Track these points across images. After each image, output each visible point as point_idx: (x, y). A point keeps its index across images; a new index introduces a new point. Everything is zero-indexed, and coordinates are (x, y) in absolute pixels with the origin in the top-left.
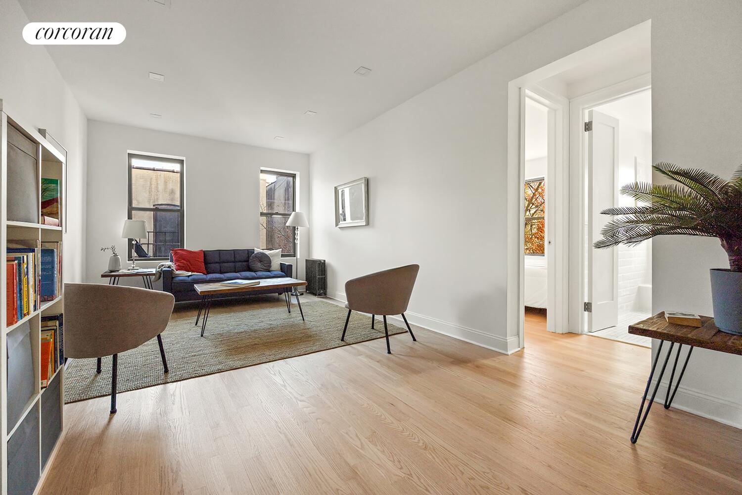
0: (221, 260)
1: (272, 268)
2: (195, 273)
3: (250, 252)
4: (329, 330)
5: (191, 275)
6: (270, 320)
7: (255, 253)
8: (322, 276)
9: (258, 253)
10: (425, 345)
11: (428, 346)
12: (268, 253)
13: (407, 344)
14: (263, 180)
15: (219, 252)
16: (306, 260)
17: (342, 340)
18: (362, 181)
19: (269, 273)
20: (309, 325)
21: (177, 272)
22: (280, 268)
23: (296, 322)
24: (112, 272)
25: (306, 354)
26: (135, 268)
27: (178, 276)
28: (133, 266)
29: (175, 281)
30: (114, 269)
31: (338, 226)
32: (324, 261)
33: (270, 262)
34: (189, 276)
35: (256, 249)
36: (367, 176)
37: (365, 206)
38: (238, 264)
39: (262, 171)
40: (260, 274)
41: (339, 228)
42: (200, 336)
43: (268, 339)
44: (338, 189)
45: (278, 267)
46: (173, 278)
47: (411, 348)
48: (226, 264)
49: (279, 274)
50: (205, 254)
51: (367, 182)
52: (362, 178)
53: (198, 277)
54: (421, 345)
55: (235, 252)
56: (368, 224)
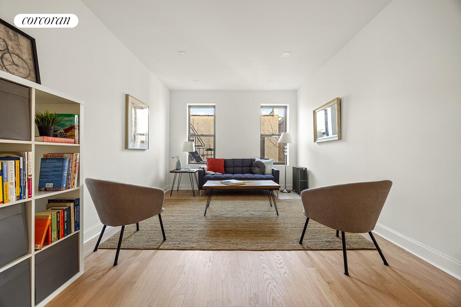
0: (234, 166)
1: (266, 172)
2: (217, 173)
3: (253, 160)
4: (294, 229)
5: (214, 174)
6: (255, 211)
7: (256, 161)
8: (304, 181)
9: (257, 162)
10: (401, 276)
11: (404, 279)
12: (265, 161)
13: (373, 267)
14: (277, 115)
15: (234, 160)
16: (293, 167)
17: (301, 243)
18: (335, 102)
19: (263, 176)
20: (280, 221)
21: (208, 172)
22: (271, 172)
23: (271, 216)
24: (177, 170)
25: (261, 250)
26: (189, 168)
27: (207, 174)
28: (187, 167)
29: (205, 177)
30: (178, 168)
31: (316, 142)
32: (306, 169)
33: (264, 167)
34: (213, 175)
35: (256, 159)
36: (340, 97)
37: (338, 123)
38: (245, 168)
39: (262, 107)
40: (256, 176)
41: (317, 143)
42: (204, 215)
43: (241, 227)
44: (316, 112)
45: (270, 172)
46: (204, 175)
47: (379, 275)
48: (237, 168)
49: (270, 177)
50: (225, 161)
51: (340, 102)
52: (335, 99)
53: (219, 176)
54: (394, 274)
55: (243, 160)
56: (340, 138)
